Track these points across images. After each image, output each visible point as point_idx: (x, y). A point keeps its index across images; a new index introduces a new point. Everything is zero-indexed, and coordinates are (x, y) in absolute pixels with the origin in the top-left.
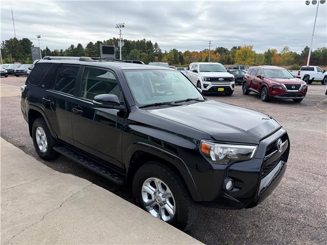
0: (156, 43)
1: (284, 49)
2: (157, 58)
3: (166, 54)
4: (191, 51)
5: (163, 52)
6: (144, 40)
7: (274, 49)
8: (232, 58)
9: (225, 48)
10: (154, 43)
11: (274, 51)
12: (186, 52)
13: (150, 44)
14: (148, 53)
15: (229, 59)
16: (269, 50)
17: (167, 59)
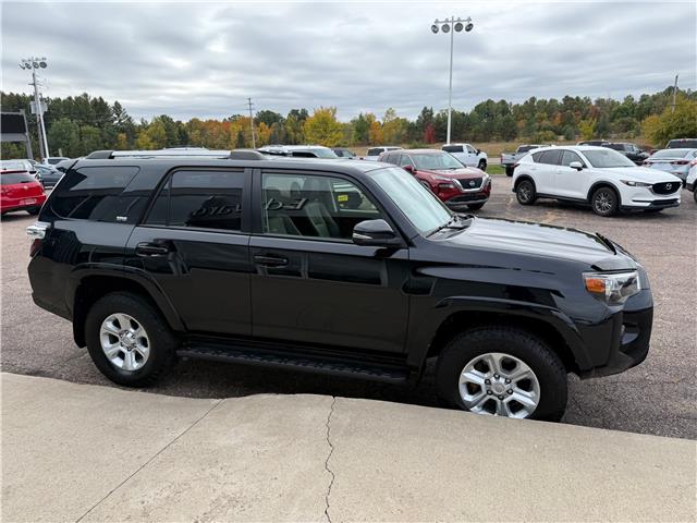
0: (116, 103)
1: (388, 112)
2: (123, 136)
3: (144, 126)
4: (203, 119)
5: (138, 122)
6: (86, 95)
7: (369, 113)
8: (292, 133)
9: (276, 112)
10: (111, 103)
11: (370, 117)
12: (191, 122)
13: (100, 105)
14: (99, 126)
15: (287, 135)
16: (361, 116)
17: (149, 139)
